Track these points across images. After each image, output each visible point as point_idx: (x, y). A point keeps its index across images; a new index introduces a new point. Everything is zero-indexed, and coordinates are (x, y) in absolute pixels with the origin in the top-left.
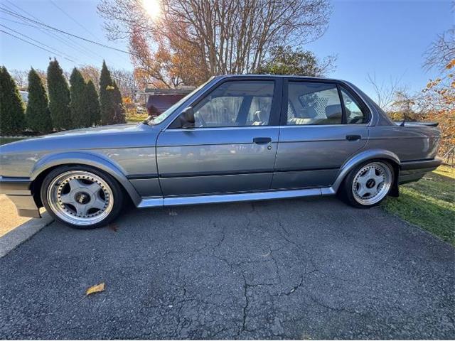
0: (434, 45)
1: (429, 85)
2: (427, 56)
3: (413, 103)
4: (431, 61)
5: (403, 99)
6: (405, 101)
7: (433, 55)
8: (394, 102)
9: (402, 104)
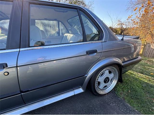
0: (129, 2)
1: (129, 17)
2: (127, 6)
3: (124, 25)
4: (128, 9)
5: (120, 23)
6: (121, 24)
7: (129, 6)
8: (117, 24)
9: (120, 25)
